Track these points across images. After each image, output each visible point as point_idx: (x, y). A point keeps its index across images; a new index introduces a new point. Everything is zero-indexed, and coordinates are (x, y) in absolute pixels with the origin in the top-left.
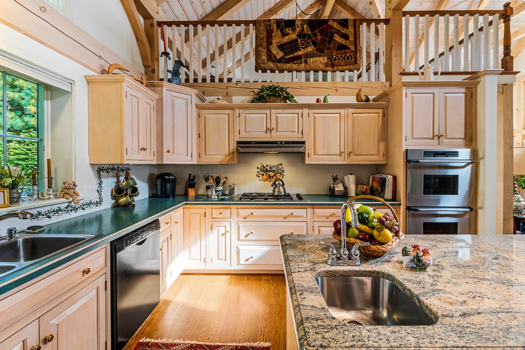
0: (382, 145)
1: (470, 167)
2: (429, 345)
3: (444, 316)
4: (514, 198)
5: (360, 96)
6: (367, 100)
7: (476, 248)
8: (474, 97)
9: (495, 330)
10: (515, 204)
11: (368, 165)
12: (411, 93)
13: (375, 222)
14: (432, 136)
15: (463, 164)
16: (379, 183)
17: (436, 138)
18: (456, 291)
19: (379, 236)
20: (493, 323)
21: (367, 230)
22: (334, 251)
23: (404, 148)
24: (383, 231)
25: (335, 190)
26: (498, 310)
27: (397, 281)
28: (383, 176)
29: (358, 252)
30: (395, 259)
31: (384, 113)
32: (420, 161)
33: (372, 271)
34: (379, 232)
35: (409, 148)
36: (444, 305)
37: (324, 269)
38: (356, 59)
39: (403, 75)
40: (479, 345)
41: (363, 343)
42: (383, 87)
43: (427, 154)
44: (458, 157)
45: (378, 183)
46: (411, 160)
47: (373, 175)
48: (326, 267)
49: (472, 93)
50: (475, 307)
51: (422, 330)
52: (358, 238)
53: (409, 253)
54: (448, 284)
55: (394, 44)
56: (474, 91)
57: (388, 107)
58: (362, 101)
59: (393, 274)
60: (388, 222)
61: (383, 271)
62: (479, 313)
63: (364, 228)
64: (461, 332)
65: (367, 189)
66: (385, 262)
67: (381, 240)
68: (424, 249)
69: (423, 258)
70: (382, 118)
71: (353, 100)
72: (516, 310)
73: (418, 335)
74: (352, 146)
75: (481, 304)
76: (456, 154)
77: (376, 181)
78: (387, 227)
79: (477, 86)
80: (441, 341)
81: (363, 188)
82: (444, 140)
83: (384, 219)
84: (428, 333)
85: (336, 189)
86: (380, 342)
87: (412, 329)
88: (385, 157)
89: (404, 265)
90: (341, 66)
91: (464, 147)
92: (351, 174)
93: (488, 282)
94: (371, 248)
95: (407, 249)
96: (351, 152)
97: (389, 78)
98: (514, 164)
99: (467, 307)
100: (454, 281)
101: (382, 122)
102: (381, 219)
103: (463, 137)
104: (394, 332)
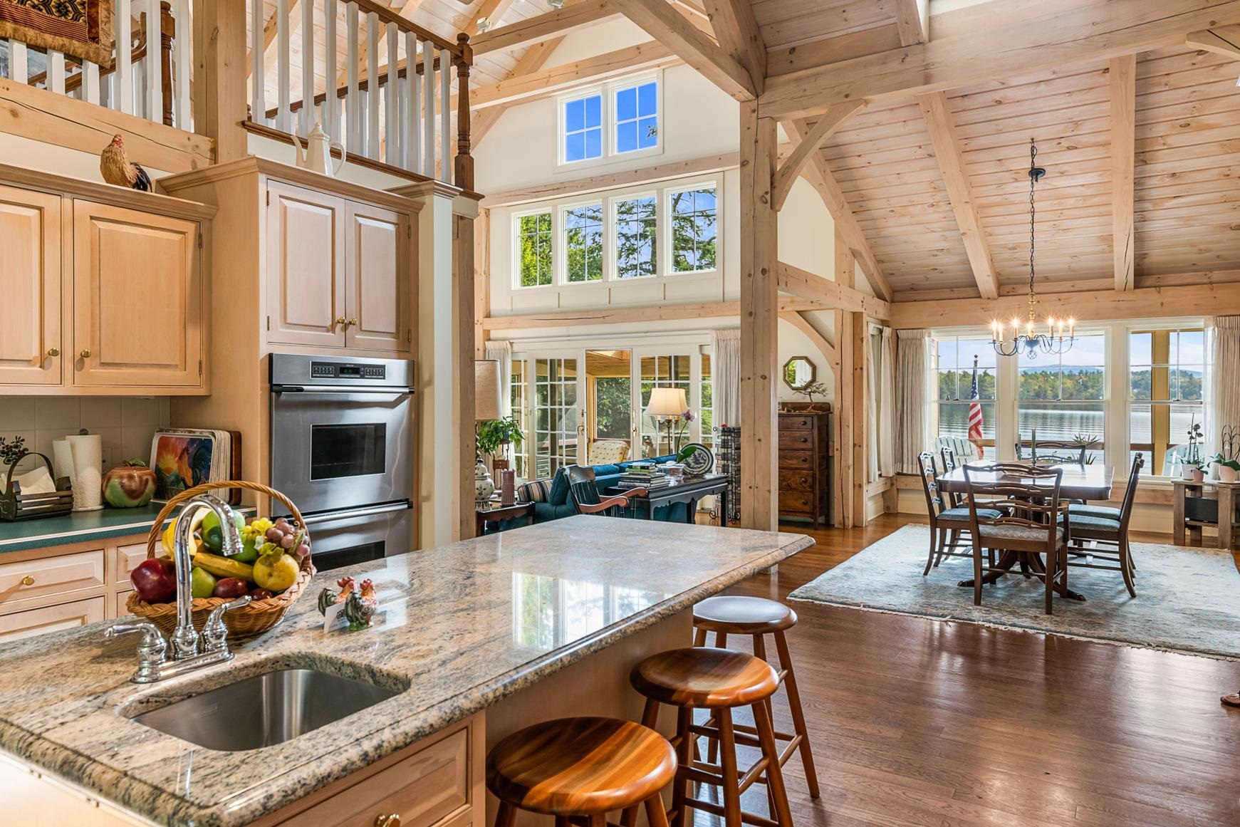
0: (195, 337)
1: (404, 405)
2: (410, 714)
3: (418, 675)
4: (476, 471)
5: (115, 162)
6: (142, 183)
7: (438, 569)
8: (412, 237)
9: (484, 665)
10: (478, 484)
11: (146, 399)
12: (280, 196)
13: (259, 543)
14: (331, 323)
15: (392, 398)
16: (186, 458)
17: (339, 326)
18: (425, 639)
19: (270, 575)
20: (480, 658)
21: (236, 569)
22: (157, 642)
23: (264, 350)
24: (279, 560)
25: (19, 492)
26: (483, 642)
27: (321, 661)
28: (205, 434)
29: (222, 627)
30: (302, 623)
31: (200, 236)
32: (304, 387)
33: (260, 662)
34: (271, 565)
35: (277, 350)
36: (414, 662)
37: (136, 696)
38: (93, 23)
39: (249, 130)
40: (470, 686)
41: (309, 756)
42: (190, 150)
43: (320, 369)
44: (384, 378)
45: (180, 458)
46: (281, 385)
47: (161, 430)
48: (138, 689)
49: (409, 227)
50: (456, 649)
51: (394, 703)
52: (214, 594)
53: (333, 599)
54: (410, 634)
55: (221, 25)
56: (412, 224)
57: (211, 220)
58: (123, 180)
59: (310, 651)
60: (290, 537)
61: (287, 652)
62: (462, 654)
63: (228, 566)
64: (445, 683)
65: (147, 480)
66: (282, 636)
67: (274, 584)
68: (365, 582)
69: (364, 599)
70: (195, 251)
71: (88, 169)
72: (502, 635)
73: (390, 711)
74: (93, 331)
75: (462, 642)
76: (379, 372)
77: (174, 451)
78: (287, 551)
79: (418, 213)
80: (424, 703)
81: (131, 477)
82: (356, 334)
83: (281, 533)
84: (402, 702)
85: (25, 491)
86: (338, 742)
87: (379, 707)
88: (203, 376)
89: (326, 630)
90: (32, 27)
91: (393, 354)
92: (84, 432)
93: (465, 613)
94: (253, 608)
95: (329, 593)
96: (87, 355)
97: (207, 124)
98: (476, 397)
99: (445, 653)
100: (419, 626)
101: (194, 265)
102: (274, 533)
103: (393, 330)
104: (353, 723)
